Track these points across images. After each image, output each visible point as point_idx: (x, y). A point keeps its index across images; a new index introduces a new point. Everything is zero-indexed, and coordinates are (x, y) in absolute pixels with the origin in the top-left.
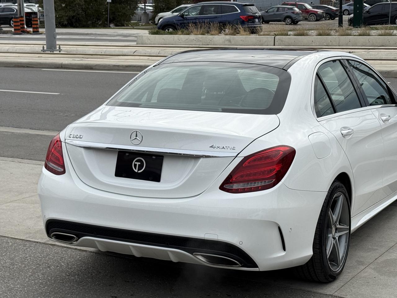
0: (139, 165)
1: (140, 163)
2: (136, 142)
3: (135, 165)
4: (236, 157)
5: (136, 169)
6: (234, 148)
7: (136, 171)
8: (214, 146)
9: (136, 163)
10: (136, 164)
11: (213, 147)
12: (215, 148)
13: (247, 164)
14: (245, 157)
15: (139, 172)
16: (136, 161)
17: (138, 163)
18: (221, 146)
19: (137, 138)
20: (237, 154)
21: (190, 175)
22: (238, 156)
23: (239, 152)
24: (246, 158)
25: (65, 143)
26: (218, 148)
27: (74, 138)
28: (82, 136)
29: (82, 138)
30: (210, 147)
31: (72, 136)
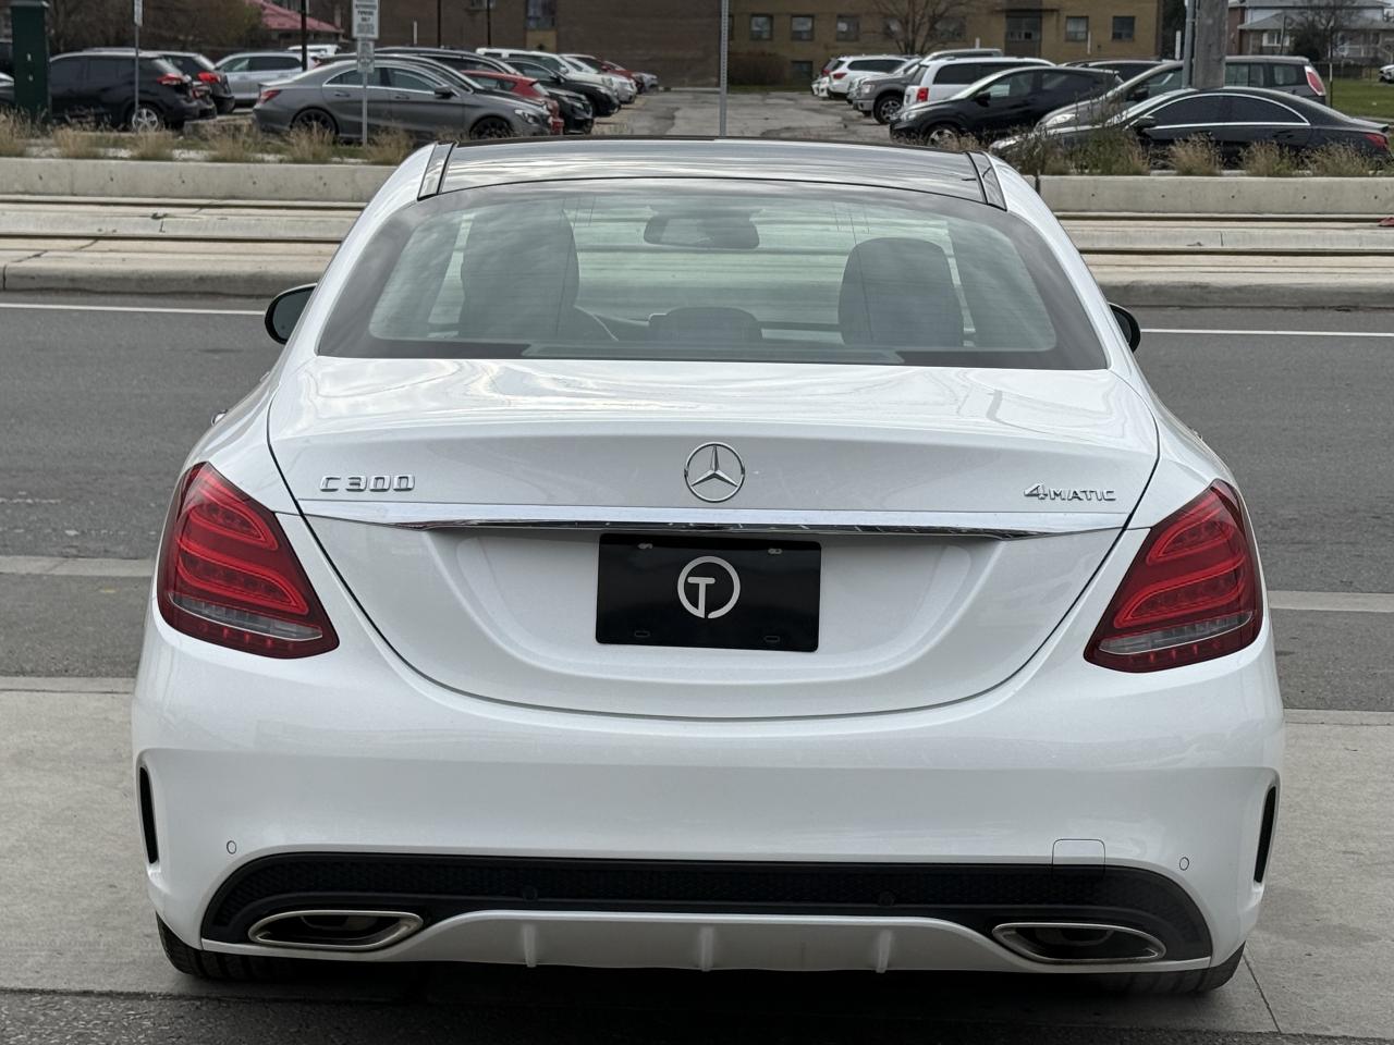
0: (707, 585)
1: (711, 581)
2: (715, 490)
3: (692, 592)
4: (1124, 528)
5: (696, 605)
6: (1110, 496)
7: (700, 612)
8: (1041, 491)
9: (692, 580)
10: (697, 586)
11: (1038, 495)
12: (1047, 499)
13: (1159, 555)
14: (1152, 528)
16: (693, 573)
17: (703, 582)
18: (1067, 491)
19: (719, 473)
20: (1127, 516)
21: (961, 611)
22: (1130, 526)
23: (1130, 511)
24: (1157, 532)
25: (302, 514)
26: (1058, 499)
27: (361, 490)
28: (410, 480)
29: (409, 489)
30: (1028, 495)
31: (343, 485)
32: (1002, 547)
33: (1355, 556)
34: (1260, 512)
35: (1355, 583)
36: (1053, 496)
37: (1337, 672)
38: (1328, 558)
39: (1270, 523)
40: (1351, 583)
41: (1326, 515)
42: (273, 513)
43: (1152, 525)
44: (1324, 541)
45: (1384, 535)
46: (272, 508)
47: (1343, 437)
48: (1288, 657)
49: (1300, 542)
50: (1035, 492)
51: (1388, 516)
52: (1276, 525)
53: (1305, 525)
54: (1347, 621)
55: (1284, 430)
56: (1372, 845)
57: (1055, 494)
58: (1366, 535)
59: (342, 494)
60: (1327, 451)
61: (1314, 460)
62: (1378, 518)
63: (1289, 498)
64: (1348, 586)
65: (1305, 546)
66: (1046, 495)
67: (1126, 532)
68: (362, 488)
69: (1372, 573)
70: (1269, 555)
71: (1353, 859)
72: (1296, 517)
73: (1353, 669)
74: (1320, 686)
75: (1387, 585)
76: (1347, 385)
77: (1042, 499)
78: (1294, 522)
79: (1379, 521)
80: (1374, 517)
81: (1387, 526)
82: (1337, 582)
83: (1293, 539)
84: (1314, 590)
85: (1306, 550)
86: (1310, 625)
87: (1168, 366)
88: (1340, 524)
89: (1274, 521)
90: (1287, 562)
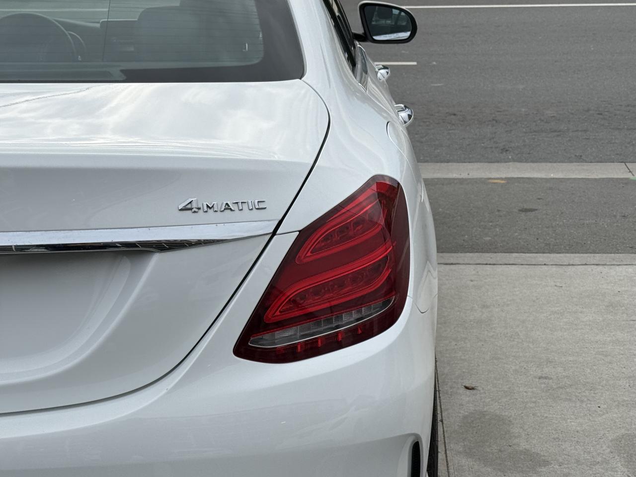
4: (274, 233)
6: (261, 206)
8: (194, 205)
11: (191, 209)
12: (201, 211)
13: (309, 254)
14: (300, 231)
18: (219, 203)
20: (276, 223)
22: (278, 232)
23: (280, 218)
24: (305, 235)
26: (211, 211)
30: (181, 210)
32: (157, 259)
33: (586, 138)
34: (535, 113)
35: (583, 157)
36: (205, 209)
37: (561, 223)
38: (570, 140)
39: (540, 119)
40: (581, 156)
41: (572, 114)
43: (300, 229)
44: (568, 130)
45: (603, 125)
47: (588, 65)
48: (534, 213)
49: (555, 131)
50: (189, 206)
51: (606, 113)
52: (543, 121)
53: (559, 120)
54: (573, 185)
55: (556, 62)
56: (560, 369)
57: (208, 206)
58: (593, 125)
60: (577, 74)
61: (569, 79)
62: (601, 114)
63: (552, 103)
64: (580, 159)
65: (557, 133)
66: (199, 209)
67: (275, 237)
69: (594, 149)
70: (536, 140)
71: (545, 383)
72: (555, 115)
73: (571, 221)
74: (549, 234)
75: (601, 158)
76: (593, 34)
77: (195, 212)
78: (553, 118)
79: (601, 116)
80: (599, 114)
81: (605, 119)
82: (573, 156)
83: (550, 129)
84: (559, 162)
85: (558, 136)
86: (550, 189)
87: (499, 26)
88: (579, 118)
89: (542, 118)
90: (546, 144)
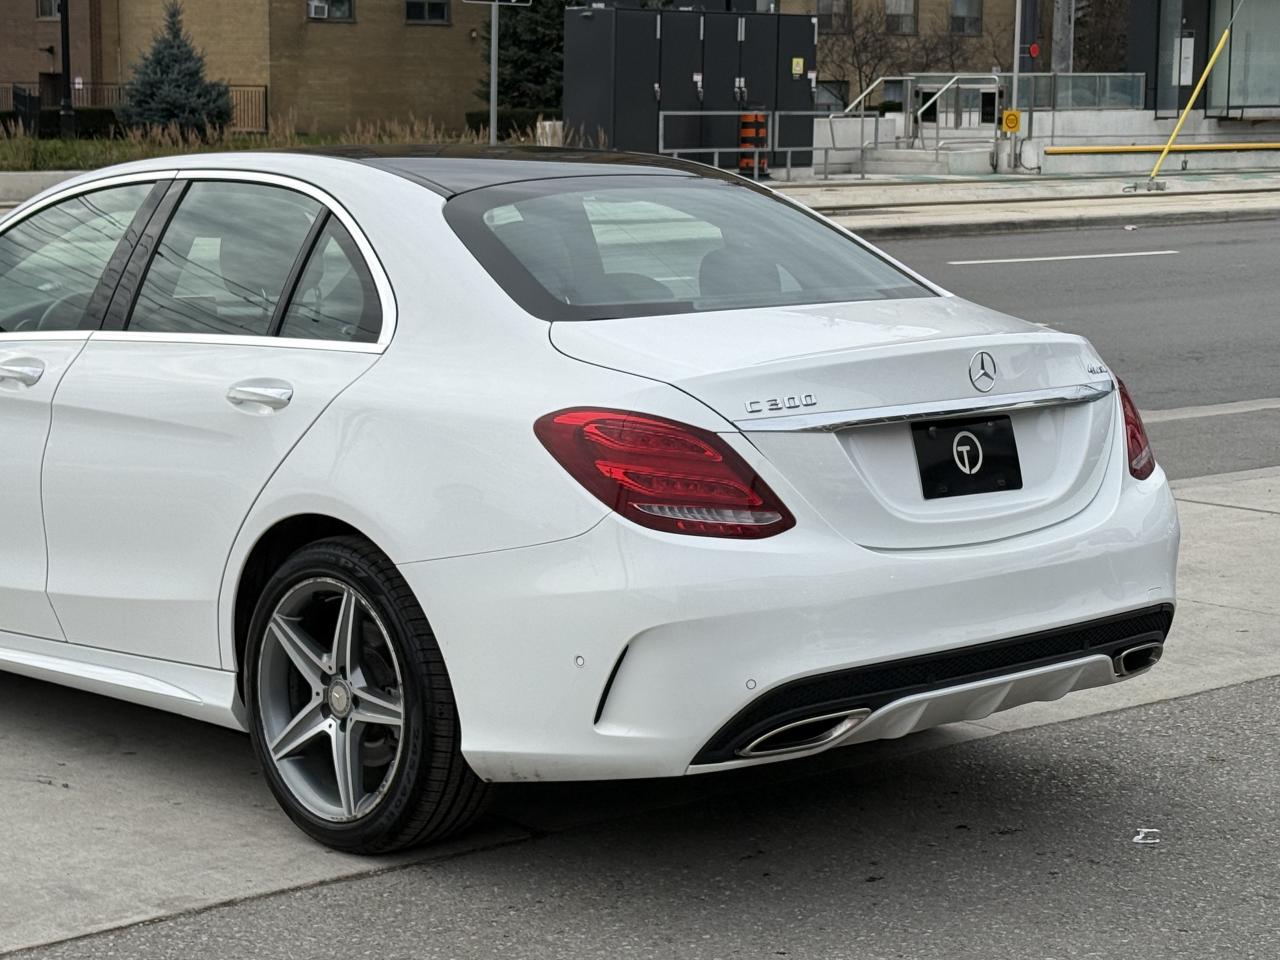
1: (968, 448)
3: (961, 456)
5: (964, 465)
7: (966, 470)
9: (960, 449)
10: (962, 452)
15: (974, 471)
16: (959, 444)
25: (741, 432)
27: (780, 409)
28: (813, 397)
29: (815, 404)
31: (765, 406)
42: (715, 433)
46: (714, 430)
59: (766, 413)
68: (779, 406)
